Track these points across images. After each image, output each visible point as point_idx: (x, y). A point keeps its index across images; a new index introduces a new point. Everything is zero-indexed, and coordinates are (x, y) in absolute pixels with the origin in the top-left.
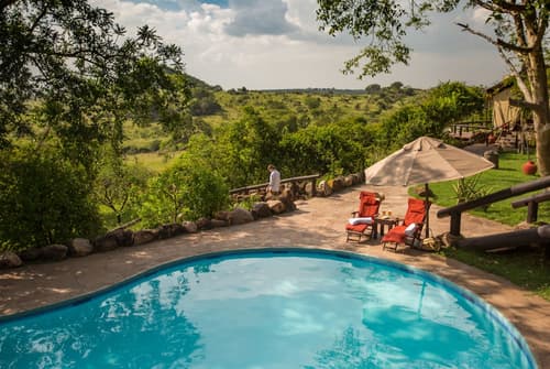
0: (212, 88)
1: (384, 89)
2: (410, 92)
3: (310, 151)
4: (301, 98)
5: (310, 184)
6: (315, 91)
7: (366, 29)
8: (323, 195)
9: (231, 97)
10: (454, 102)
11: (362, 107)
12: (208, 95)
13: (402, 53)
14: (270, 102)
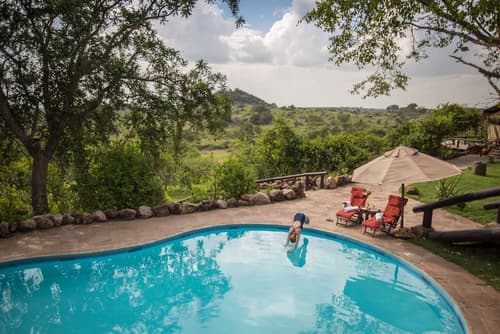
0: (269, 105)
1: (402, 109)
2: (423, 111)
3: (324, 154)
4: (335, 114)
5: (320, 178)
6: (347, 109)
7: (369, 61)
8: (329, 188)
9: (282, 112)
10: (450, 120)
11: (382, 122)
12: (265, 110)
13: (401, 81)
14: (311, 116)
